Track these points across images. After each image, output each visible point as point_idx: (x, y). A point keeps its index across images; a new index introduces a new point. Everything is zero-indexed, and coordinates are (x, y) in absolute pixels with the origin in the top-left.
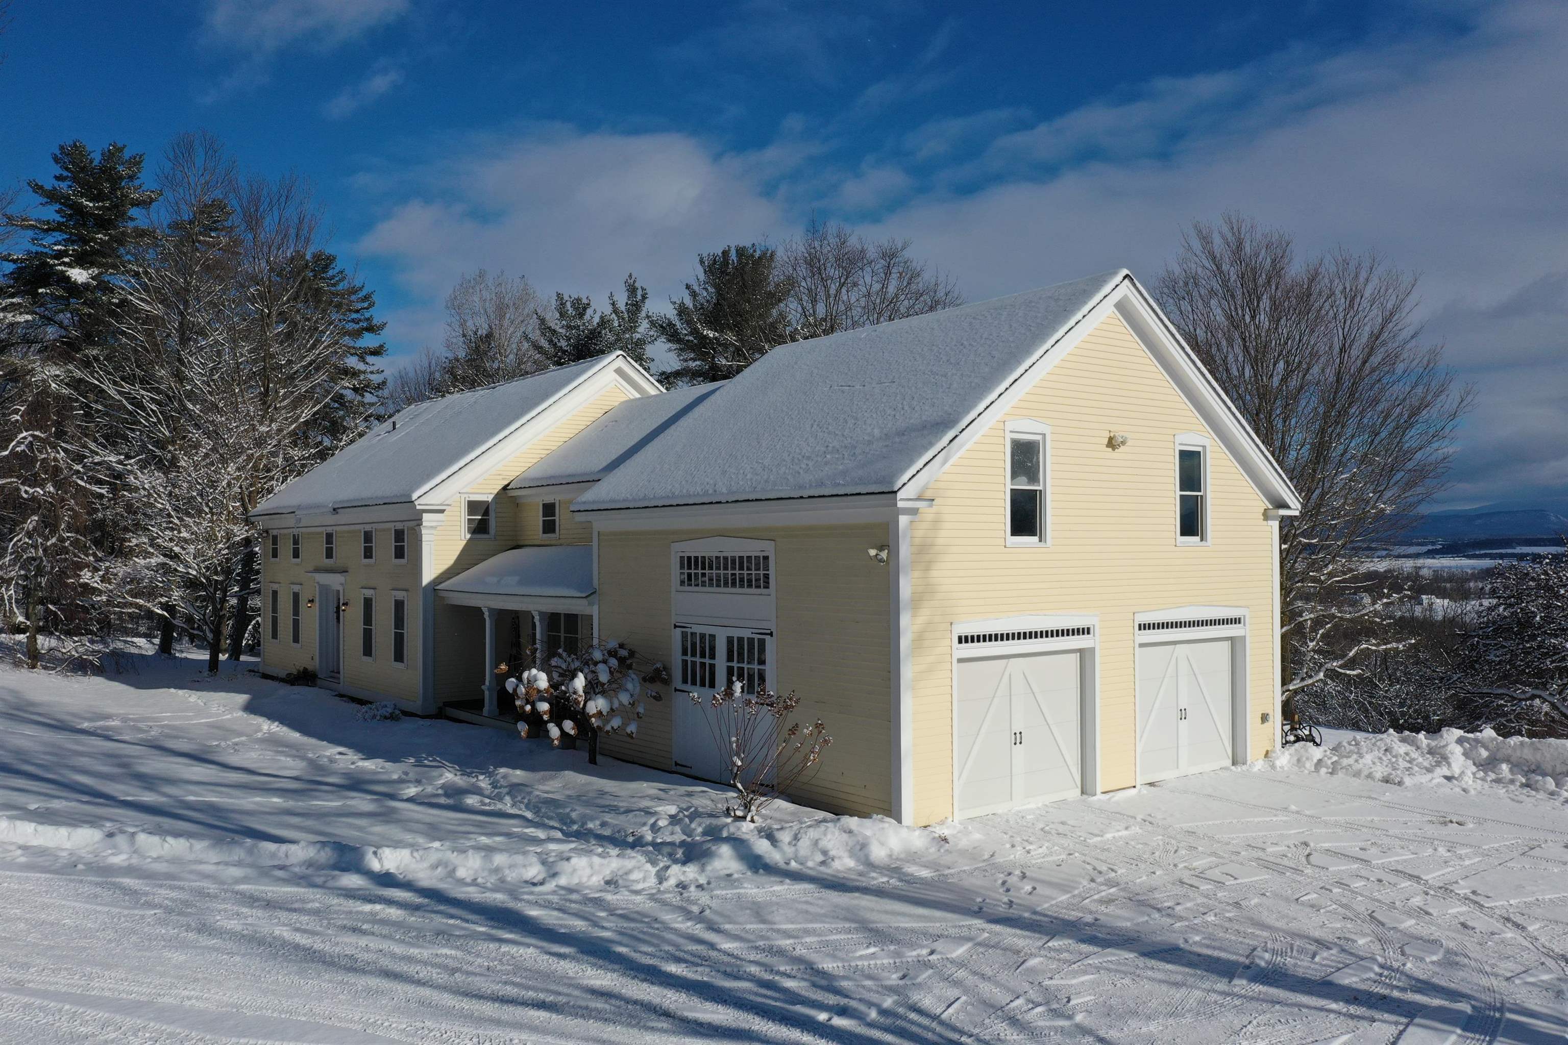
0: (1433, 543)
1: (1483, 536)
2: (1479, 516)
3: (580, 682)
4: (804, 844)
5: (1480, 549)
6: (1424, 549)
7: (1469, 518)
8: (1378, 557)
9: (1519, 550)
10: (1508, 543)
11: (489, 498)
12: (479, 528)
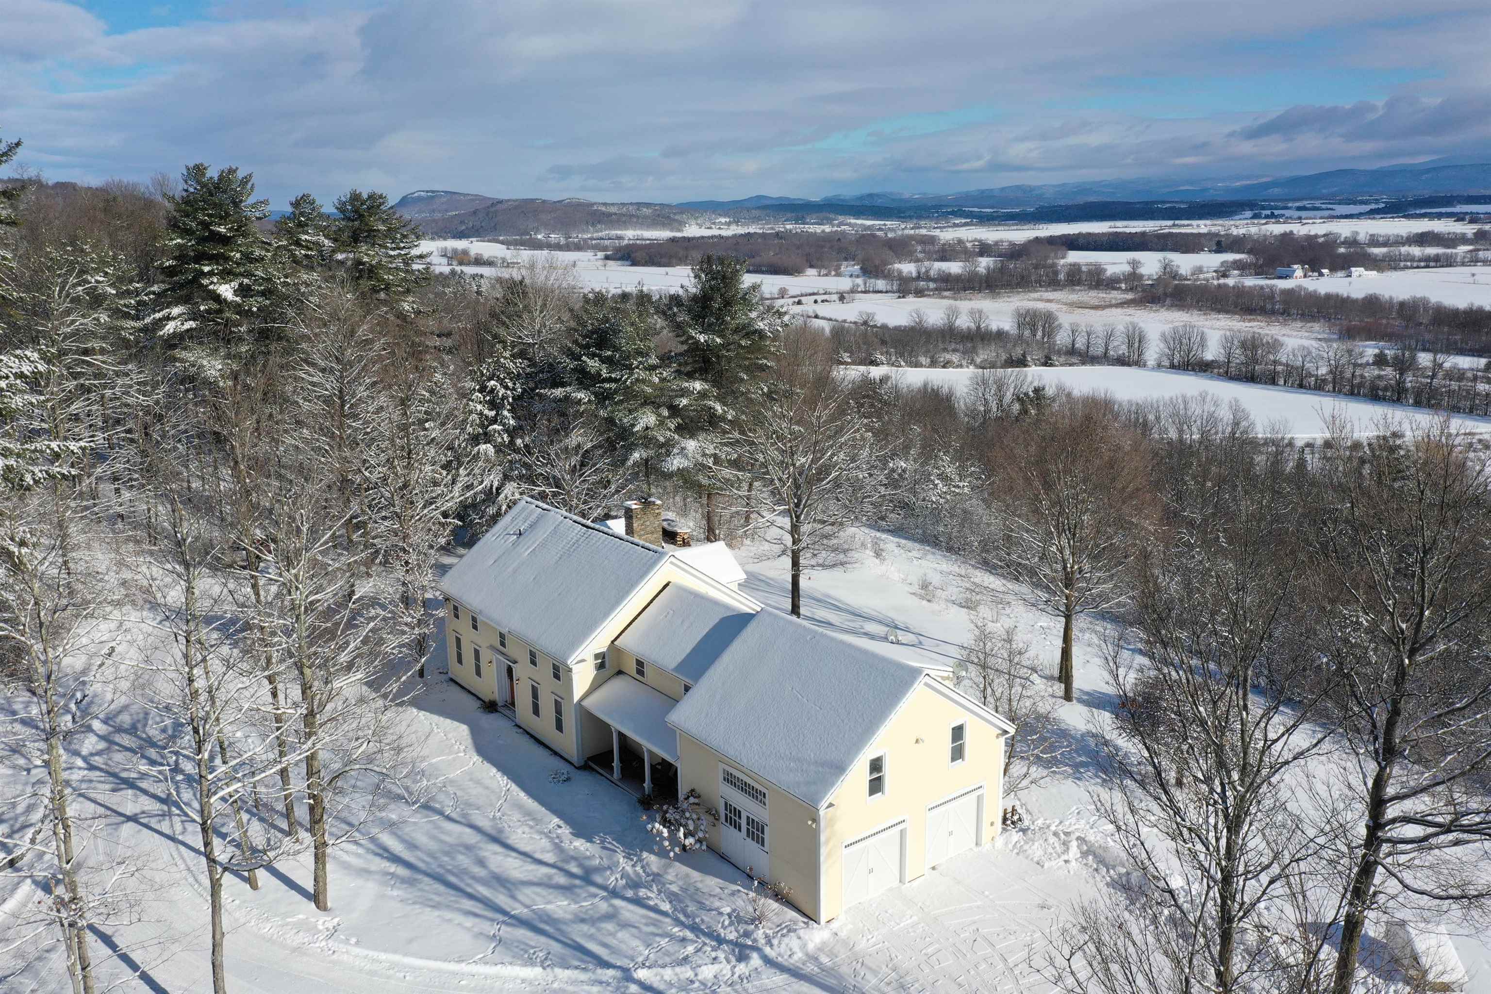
0: (1377, 201)
1: (1427, 193)
2: (1428, 171)
3: (681, 834)
4: (783, 946)
5: (1421, 208)
6: (1367, 208)
7: (1415, 172)
8: (1321, 218)
9: (1459, 209)
10: (1449, 201)
11: (605, 650)
12: (601, 667)
